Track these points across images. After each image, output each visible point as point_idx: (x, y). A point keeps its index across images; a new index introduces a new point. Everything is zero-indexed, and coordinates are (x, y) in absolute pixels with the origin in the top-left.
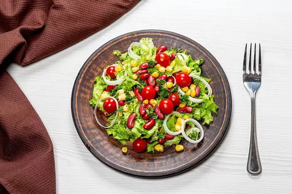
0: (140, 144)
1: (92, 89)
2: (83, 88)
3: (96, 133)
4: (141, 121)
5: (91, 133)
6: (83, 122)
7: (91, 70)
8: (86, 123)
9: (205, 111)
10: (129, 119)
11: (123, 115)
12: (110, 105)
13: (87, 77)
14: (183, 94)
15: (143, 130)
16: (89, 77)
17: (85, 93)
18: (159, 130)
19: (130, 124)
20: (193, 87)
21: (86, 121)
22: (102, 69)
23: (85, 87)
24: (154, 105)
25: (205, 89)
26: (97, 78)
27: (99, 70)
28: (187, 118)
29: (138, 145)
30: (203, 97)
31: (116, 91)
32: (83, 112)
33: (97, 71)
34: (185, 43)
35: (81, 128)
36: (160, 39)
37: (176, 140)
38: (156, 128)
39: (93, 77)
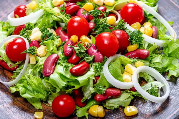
0: (64, 101)
11: (37, 62)
12: (15, 47)
15: (68, 76)
19: (48, 70)
24: (87, 43)
28: (141, 65)
29: (62, 103)
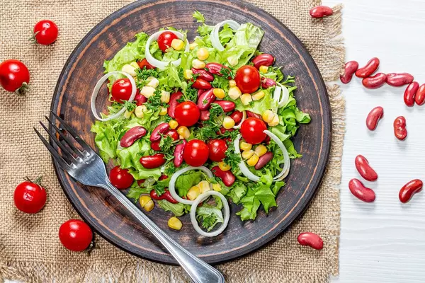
0: (122, 177)
1: (122, 46)
2: (111, 36)
3: (77, 115)
4: (146, 147)
5: (71, 111)
6: (73, 85)
7: (142, 17)
8: (77, 90)
9: (253, 197)
10: (131, 131)
11: (130, 118)
13: (129, 23)
14: (237, 151)
15: (136, 162)
16: (133, 24)
17: (108, 45)
18: (161, 178)
19: (127, 140)
20: (261, 150)
21: (77, 86)
22: (161, 26)
23: (115, 36)
24: (181, 137)
25: (280, 165)
26: (141, 35)
27: (155, 24)
28: (218, 190)
29: (119, 177)
30: (263, 176)
31: (149, 75)
32: (84, 70)
33: (149, 25)
34: (308, 73)
35: (62, 93)
36: (276, 41)
37: (177, 209)
38: (157, 172)
39: (137, 28)
